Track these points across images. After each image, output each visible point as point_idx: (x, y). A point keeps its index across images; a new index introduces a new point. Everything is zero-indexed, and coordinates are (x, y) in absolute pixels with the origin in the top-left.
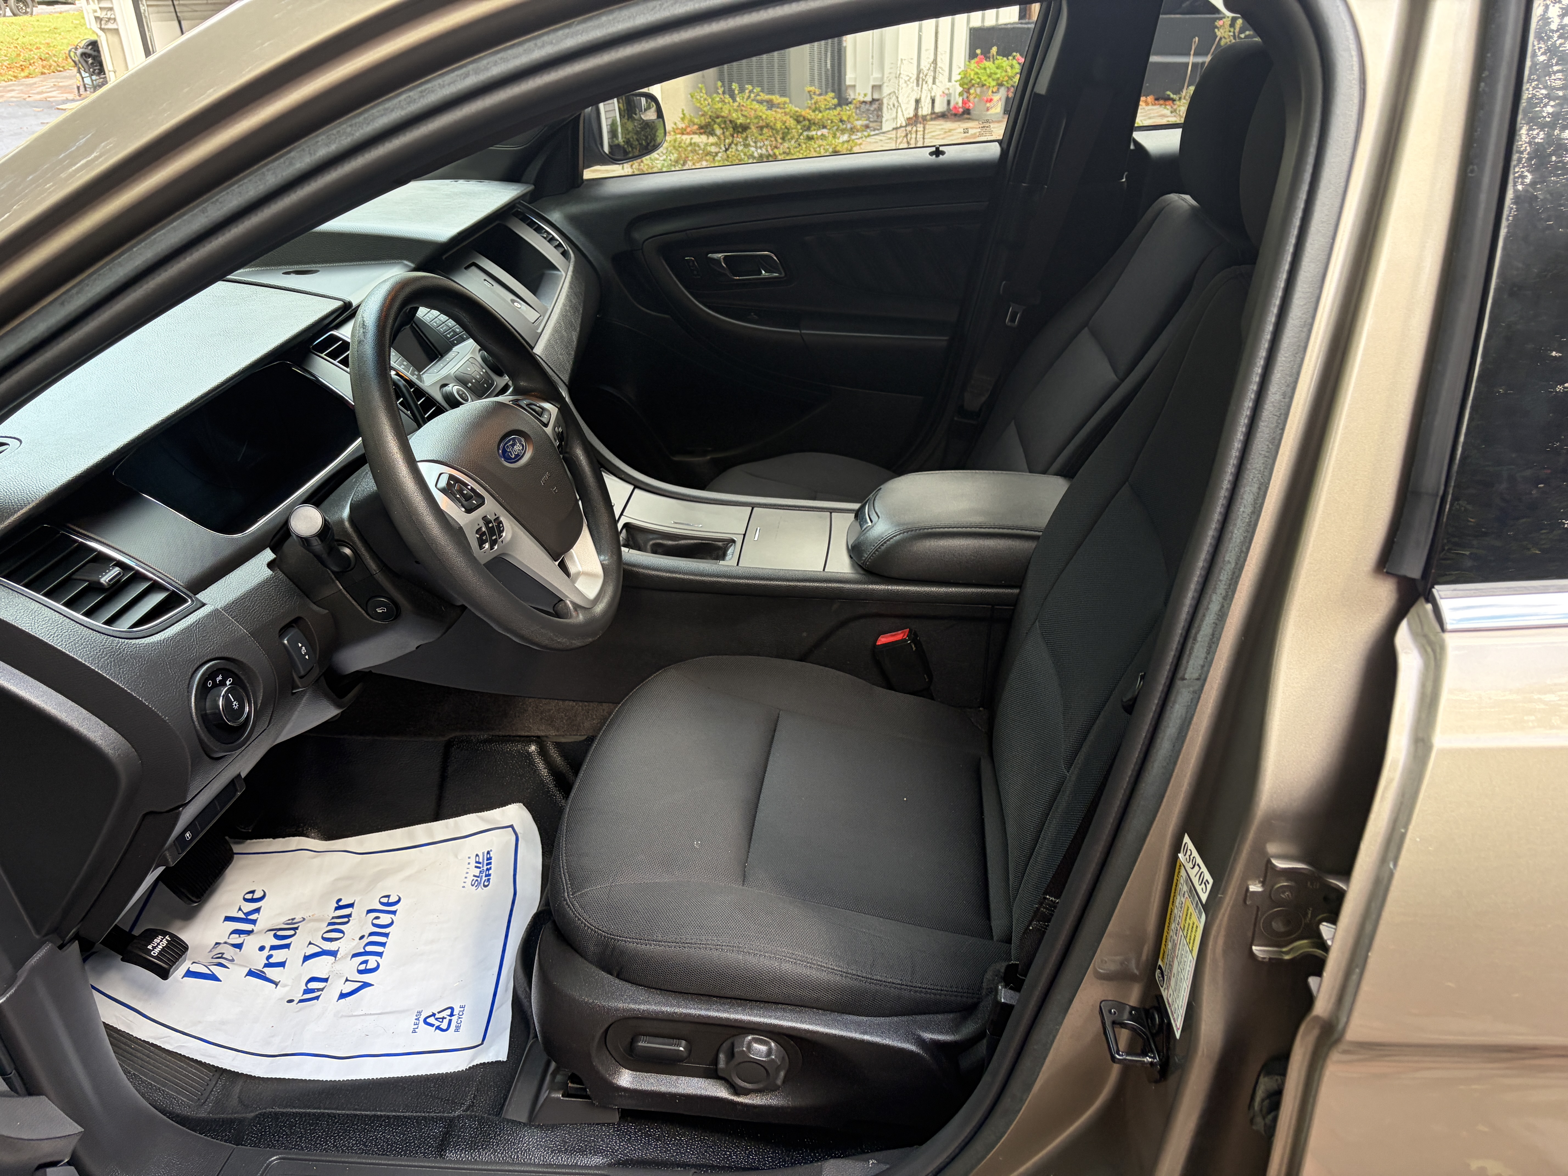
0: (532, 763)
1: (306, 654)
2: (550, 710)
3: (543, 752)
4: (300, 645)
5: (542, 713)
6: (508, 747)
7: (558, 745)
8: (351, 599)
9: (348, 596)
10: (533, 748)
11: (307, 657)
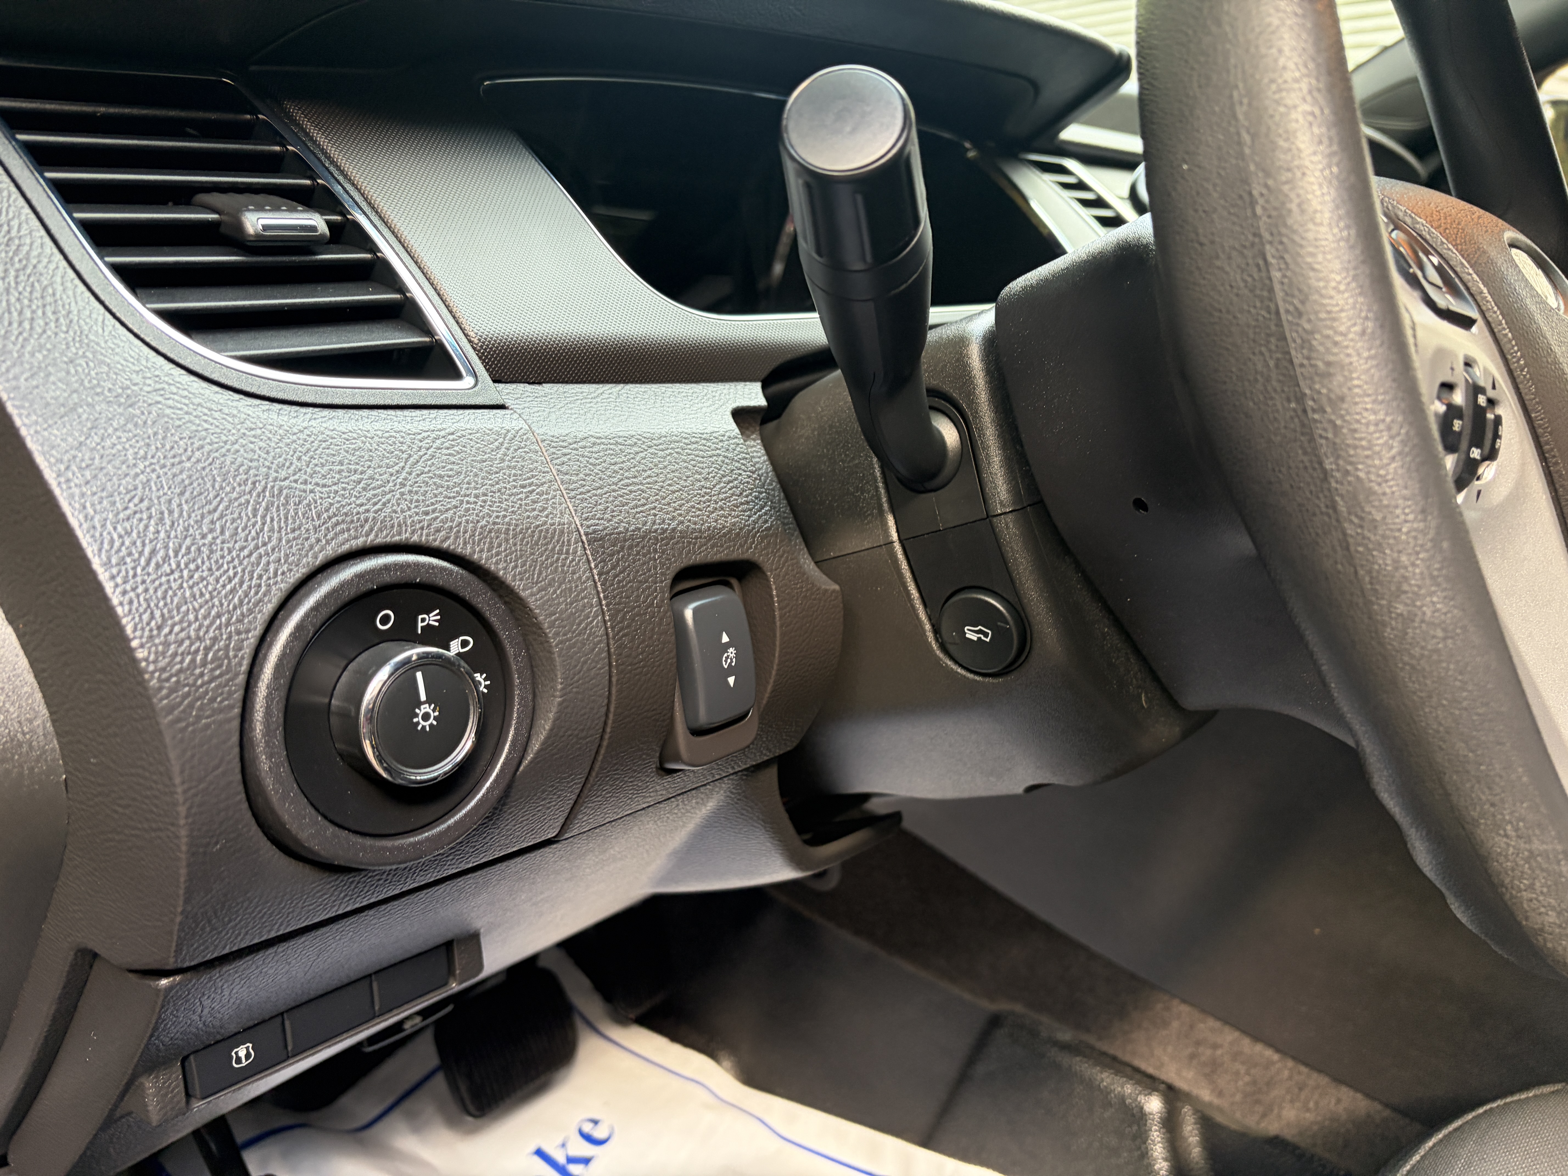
0: (1141, 1137)
1: (730, 671)
2: (1215, 1046)
3: (1171, 1123)
4: (725, 639)
5: (1198, 1043)
6: (1106, 1079)
7: (1207, 1124)
8: (908, 575)
9: (904, 566)
10: (1154, 1105)
11: (731, 680)
